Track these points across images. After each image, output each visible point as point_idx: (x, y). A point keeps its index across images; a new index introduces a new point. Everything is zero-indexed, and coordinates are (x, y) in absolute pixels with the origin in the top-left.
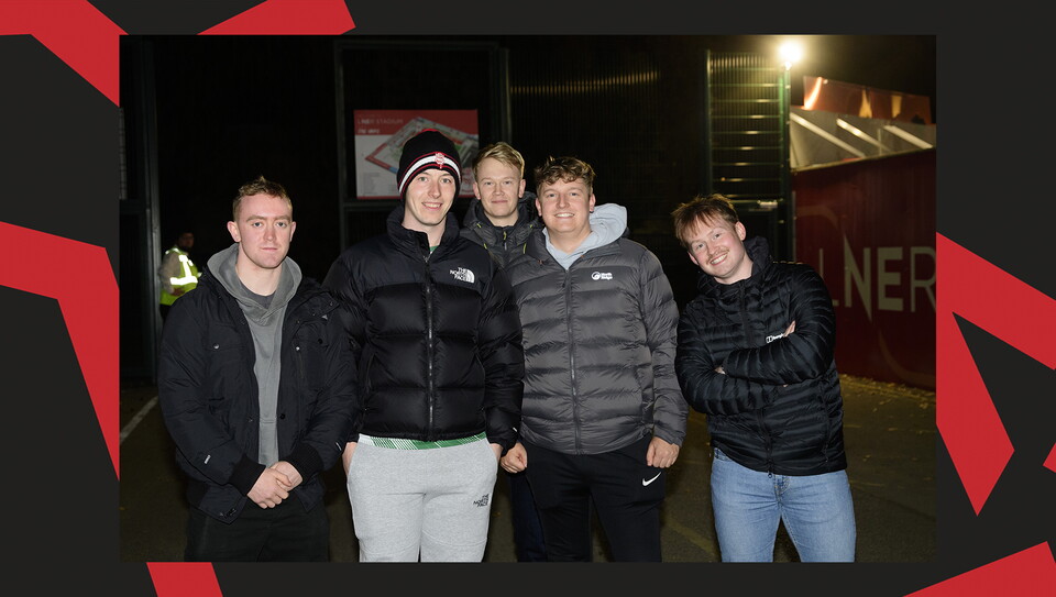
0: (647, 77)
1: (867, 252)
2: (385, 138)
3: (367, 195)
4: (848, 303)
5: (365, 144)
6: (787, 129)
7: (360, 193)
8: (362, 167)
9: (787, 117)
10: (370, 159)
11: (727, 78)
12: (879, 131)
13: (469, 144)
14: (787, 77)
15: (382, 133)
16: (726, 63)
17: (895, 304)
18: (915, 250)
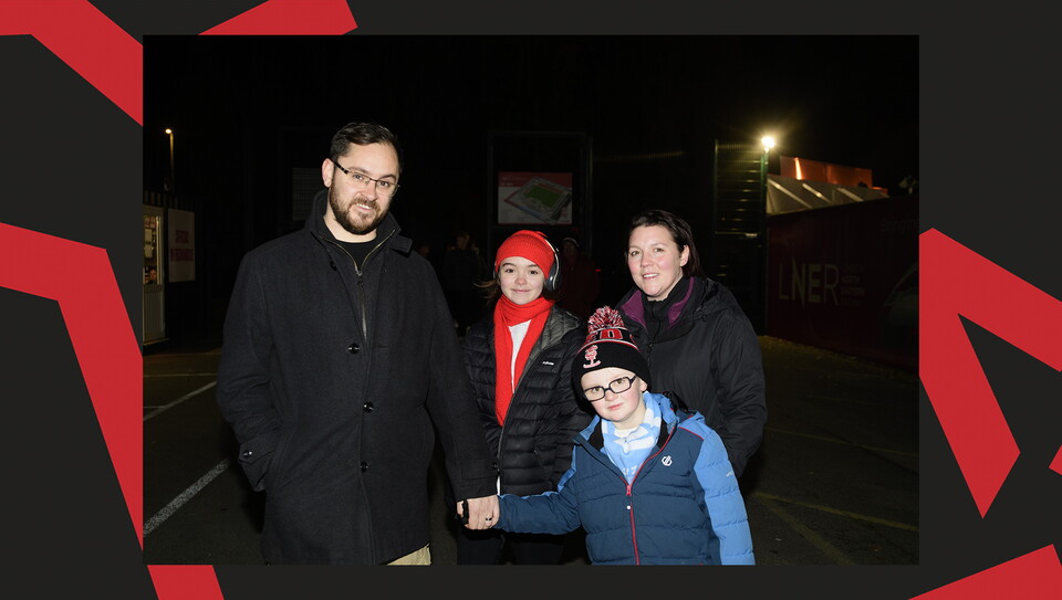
0: (679, 154)
1: (804, 266)
2: (516, 189)
3: (507, 222)
4: (793, 297)
5: (504, 192)
6: (765, 189)
7: (500, 221)
8: (502, 206)
9: (765, 182)
10: (507, 201)
11: (727, 156)
12: (833, 192)
13: (566, 193)
14: (766, 157)
15: (514, 186)
16: (728, 147)
17: (815, 299)
18: (828, 266)
